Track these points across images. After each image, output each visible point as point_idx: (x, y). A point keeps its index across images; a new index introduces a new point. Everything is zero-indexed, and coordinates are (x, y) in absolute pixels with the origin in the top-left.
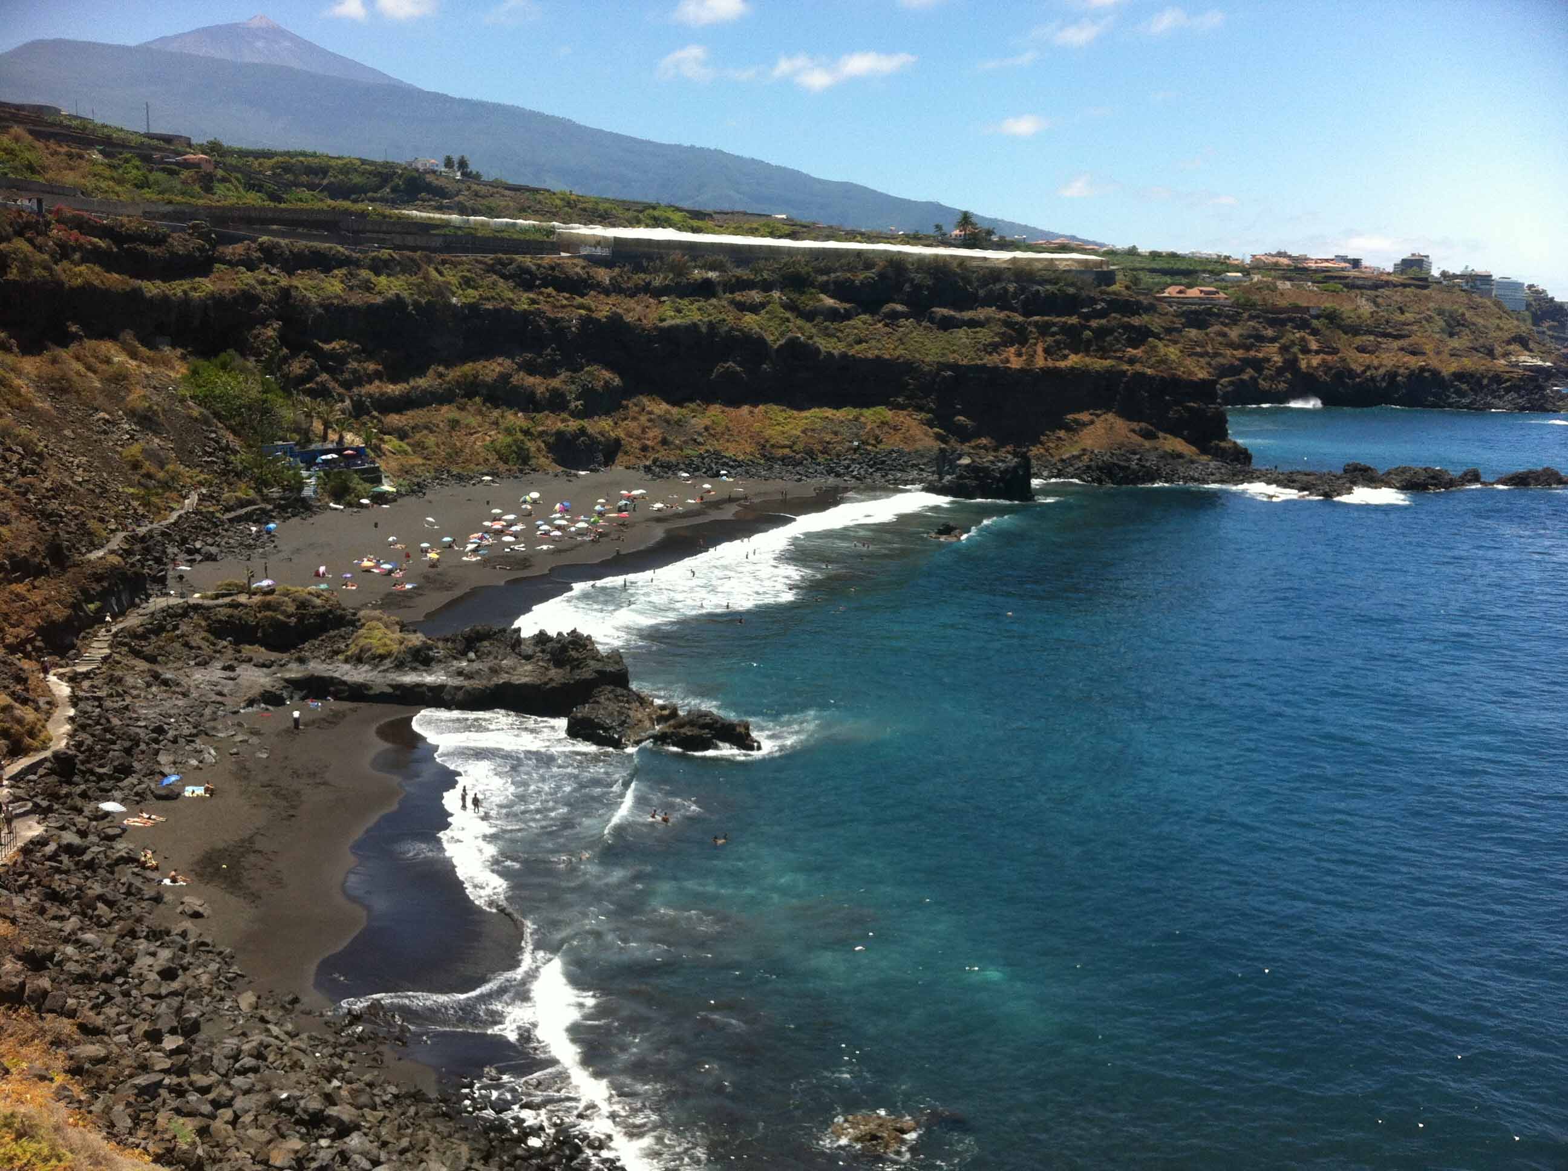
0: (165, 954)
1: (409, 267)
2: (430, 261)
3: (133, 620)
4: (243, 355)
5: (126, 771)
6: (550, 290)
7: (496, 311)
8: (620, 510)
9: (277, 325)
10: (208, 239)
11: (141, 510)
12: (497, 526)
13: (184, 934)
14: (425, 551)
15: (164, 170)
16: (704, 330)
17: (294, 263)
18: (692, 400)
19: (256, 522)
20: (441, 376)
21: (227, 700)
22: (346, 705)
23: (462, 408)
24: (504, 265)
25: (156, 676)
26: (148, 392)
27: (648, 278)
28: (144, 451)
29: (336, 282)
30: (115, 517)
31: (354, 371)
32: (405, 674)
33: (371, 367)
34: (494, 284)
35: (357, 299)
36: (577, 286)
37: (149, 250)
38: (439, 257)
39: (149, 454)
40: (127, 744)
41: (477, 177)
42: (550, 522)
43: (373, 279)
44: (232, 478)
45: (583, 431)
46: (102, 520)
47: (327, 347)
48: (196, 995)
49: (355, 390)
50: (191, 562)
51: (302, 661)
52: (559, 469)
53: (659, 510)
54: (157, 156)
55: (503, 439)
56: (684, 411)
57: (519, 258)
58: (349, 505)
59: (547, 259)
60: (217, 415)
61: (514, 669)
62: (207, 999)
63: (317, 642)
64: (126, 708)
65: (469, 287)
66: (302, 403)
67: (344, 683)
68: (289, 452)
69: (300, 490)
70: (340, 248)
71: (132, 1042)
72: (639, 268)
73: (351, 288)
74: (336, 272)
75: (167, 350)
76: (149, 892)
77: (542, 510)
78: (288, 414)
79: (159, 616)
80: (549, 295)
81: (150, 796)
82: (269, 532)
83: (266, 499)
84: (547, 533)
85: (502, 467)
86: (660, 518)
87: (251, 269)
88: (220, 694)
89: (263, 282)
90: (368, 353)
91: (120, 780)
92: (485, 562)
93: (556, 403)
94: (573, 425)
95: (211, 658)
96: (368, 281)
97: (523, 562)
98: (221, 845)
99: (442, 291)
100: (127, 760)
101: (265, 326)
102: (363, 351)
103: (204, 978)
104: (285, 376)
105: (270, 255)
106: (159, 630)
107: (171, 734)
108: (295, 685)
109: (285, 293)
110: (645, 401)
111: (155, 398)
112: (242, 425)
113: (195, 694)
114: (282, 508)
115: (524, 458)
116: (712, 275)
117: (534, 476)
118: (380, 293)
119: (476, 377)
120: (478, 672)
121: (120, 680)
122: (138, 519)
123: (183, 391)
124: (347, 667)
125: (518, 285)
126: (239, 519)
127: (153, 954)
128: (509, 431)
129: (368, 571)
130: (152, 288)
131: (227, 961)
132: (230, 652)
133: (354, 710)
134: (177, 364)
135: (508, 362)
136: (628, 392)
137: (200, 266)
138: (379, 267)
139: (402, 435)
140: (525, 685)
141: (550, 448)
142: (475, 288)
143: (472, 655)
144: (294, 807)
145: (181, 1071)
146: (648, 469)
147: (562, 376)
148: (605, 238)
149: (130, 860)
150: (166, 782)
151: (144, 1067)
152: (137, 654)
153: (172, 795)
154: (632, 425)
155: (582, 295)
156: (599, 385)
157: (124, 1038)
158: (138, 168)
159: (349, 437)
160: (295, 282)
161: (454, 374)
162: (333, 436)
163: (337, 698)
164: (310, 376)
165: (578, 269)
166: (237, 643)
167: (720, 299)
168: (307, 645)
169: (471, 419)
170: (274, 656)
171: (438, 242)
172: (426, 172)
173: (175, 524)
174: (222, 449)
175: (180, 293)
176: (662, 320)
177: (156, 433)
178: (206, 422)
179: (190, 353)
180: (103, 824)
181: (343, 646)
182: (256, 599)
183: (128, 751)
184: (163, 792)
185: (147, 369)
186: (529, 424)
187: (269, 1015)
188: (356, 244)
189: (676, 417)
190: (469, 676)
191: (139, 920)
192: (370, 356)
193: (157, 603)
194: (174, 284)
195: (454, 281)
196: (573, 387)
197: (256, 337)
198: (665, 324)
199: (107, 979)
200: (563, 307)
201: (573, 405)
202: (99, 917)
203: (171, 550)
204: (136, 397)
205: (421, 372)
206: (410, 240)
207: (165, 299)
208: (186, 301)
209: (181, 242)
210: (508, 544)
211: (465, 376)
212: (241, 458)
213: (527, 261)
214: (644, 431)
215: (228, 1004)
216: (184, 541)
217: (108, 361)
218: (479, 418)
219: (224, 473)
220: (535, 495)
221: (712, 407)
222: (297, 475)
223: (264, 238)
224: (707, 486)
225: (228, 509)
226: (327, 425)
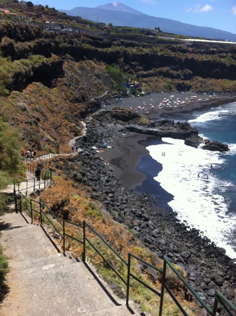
0: (106, 178)
1: (150, 47)
2: (154, 45)
3: (97, 113)
4: (117, 64)
5: (96, 141)
6: (179, 52)
7: (167, 56)
8: (191, 100)
9: (123, 58)
10: (111, 40)
11: (97, 94)
12: (165, 101)
13: (109, 174)
14: (151, 106)
15: (101, 29)
16: (212, 61)
17: (127, 45)
18: (208, 77)
19: (118, 98)
20: (154, 70)
21: (114, 130)
22: (137, 134)
23: (158, 77)
24: (169, 46)
25: (101, 124)
26: (99, 71)
27: (200, 50)
28: (98, 82)
29: (135, 50)
30: (92, 95)
31: (138, 69)
32: (150, 128)
33: (141, 68)
34: (167, 50)
35: (139, 53)
36: (184, 51)
37: (100, 42)
38: (156, 45)
39: (98, 83)
40: (97, 136)
41: (161, 31)
42: (177, 102)
43: (143, 49)
44: (113, 89)
45: (183, 83)
46: (90, 95)
47: (132, 63)
48: (113, 186)
49: (137, 73)
50: (106, 105)
51: (129, 124)
52: (178, 91)
53: (200, 100)
54: (100, 26)
55: (166, 84)
56: (206, 80)
57: (173, 45)
58: (135, 96)
59: (179, 45)
60: (111, 76)
61: (173, 129)
62: (115, 188)
63: (132, 121)
64: (96, 130)
65: (162, 51)
66: (127, 74)
67: (137, 129)
68: (124, 84)
69: (126, 92)
70: (136, 42)
71: (103, 194)
72: (198, 48)
73: (138, 51)
74: (135, 47)
75: (102, 63)
76: (102, 165)
77: (174, 99)
78: (124, 76)
79: (102, 113)
80: (178, 53)
81: (101, 147)
82: (120, 100)
83: (120, 94)
84: (176, 104)
85: (166, 90)
86: (200, 102)
87: (119, 46)
88: (113, 129)
89: (121, 49)
90: (140, 65)
91: (95, 143)
92: (163, 108)
93: (178, 77)
94: (181, 82)
95: (112, 122)
96: (142, 49)
97: (171, 109)
98: (115, 158)
99: (156, 52)
100: (96, 139)
101: (121, 58)
102: (140, 64)
103: (114, 183)
104: (124, 69)
105: (123, 43)
106: (102, 115)
107: (104, 136)
108: (128, 128)
109: (125, 51)
110: (197, 77)
111: (100, 72)
112: (116, 78)
113: (108, 129)
114: (123, 96)
115: (170, 88)
116: (215, 49)
117: (172, 92)
118: (144, 52)
119: (162, 71)
120: (165, 129)
121: (94, 125)
122: (96, 95)
123: (105, 71)
124: (138, 126)
125: (172, 51)
126: (114, 97)
127: (104, 177)
128: (168, 83)
129: (139, 109)
130: (100, 50)
131: (118, 181)
132: (115, 121)
133: (139, 135)
134: (104, 65)
135: (168, 68)
136: (194, 75)
137: (109, 45)
138: (144, 46)
139: (146, 82)
140: (175, 133)
141: (176, 87)
142: (163, 51)
143: (163, 126)
144: (129, 152)
145: (113, 201)
146: (197, 92)
147: (180, 71)
148: (191, 41)
149: (98, 158)
150: (104, 144)
151: (106, 199)
152: (98, 120)
153: (105, 147)
154: (194, 82)
155: (186, 54)
156: (188, 73)
157: (101, 193)
158: (96, 29)
159: (136, 82)
160: (127, 49)
161: (157, 70)
162: (133, 82)
163: (136, 132)
164: (129, 69)
165: (185, 48)
166: (116, 119)
167: (216, 55)
168: (130, 121)
169: (160, 80)
170: (124, 122)
171: (156, 41)
172: (151, 30)
173: (103, 97)
174: (112, 83)
175: (105, 51)
176: (203, 59)
177: (100, 79)
178: (109, 77)
179: (106, 64)
180: (92, 151)
181: (137, 122)
182: (121, 111)
183: (97, 137)
184: (104, 146)
185: (98, 66)
186: (172, 81)
187: (127, 192)
188: (139, 42)
189: (204, 81)
190: (163, 130)
191: (101, 170)
192: (141, 66)
193: (102, 110)
194: (104, 49)
195: (159, 50)
196: (182, 73)
197: (119, 61)
198: (203, 60)
199: (96, 180)
200: (181, 56)
201: (182, 77)
202: (93, 168)
203: (102, 102)
204: (96, 71)
205: (150, 69)
206: (150, 41)
207: (102, 52)
208: (106, 52)
209: (106, 40)
210: (168, 105)
211: (159, 70)
212: (115, 85)
213: (174, 46)
214: (197, 84)
215: (119, 189)
216: (105, 100)
217: (91, 64)
218: (162, 80)
219: (112, 88)
220: (173, 96)
221: (212, 79)
222: (126, 89)
223: (122, 40)
224: (210, 96)
225: (113, 95)
226: (132, 80)
